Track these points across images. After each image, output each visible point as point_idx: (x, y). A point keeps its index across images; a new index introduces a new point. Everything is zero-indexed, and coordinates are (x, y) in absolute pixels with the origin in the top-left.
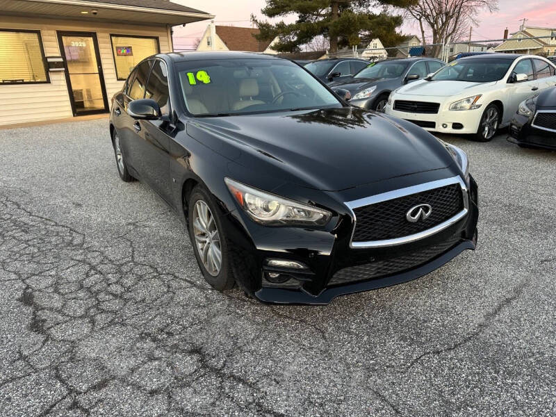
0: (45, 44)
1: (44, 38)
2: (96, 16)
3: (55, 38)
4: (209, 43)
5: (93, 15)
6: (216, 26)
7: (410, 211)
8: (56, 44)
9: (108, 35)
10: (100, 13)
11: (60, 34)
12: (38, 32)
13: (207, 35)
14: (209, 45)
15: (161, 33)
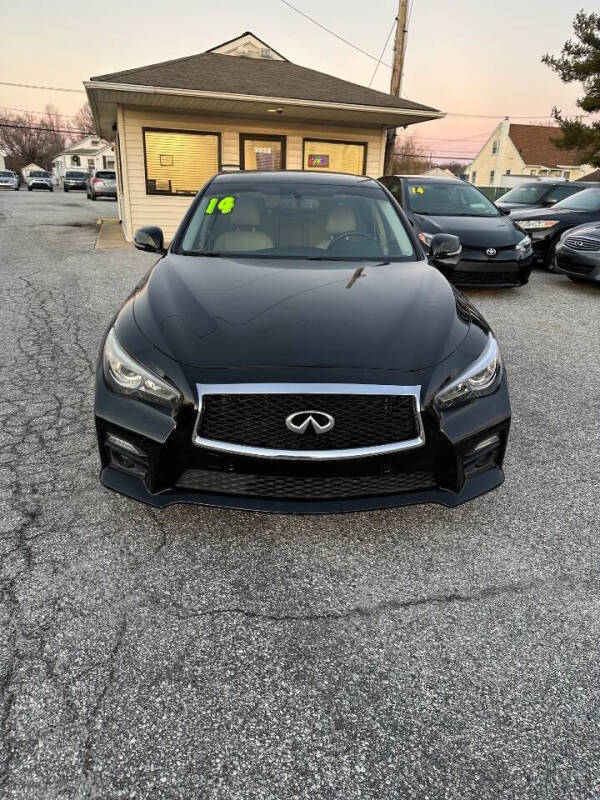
0: (224, 149)
1: (224, 141)
2: (282, 114)
3: (237, 142)
4: (494, 151)
5: (278, 114)
6: (512, 126)
7: (292, 416)
8: (237, 150)
9: (301, 139)
10: (286, 111)
11: (243, 137)
12: (219, 135)
13: (495, 138)
14: (494, 152)
15: (372, 137)
